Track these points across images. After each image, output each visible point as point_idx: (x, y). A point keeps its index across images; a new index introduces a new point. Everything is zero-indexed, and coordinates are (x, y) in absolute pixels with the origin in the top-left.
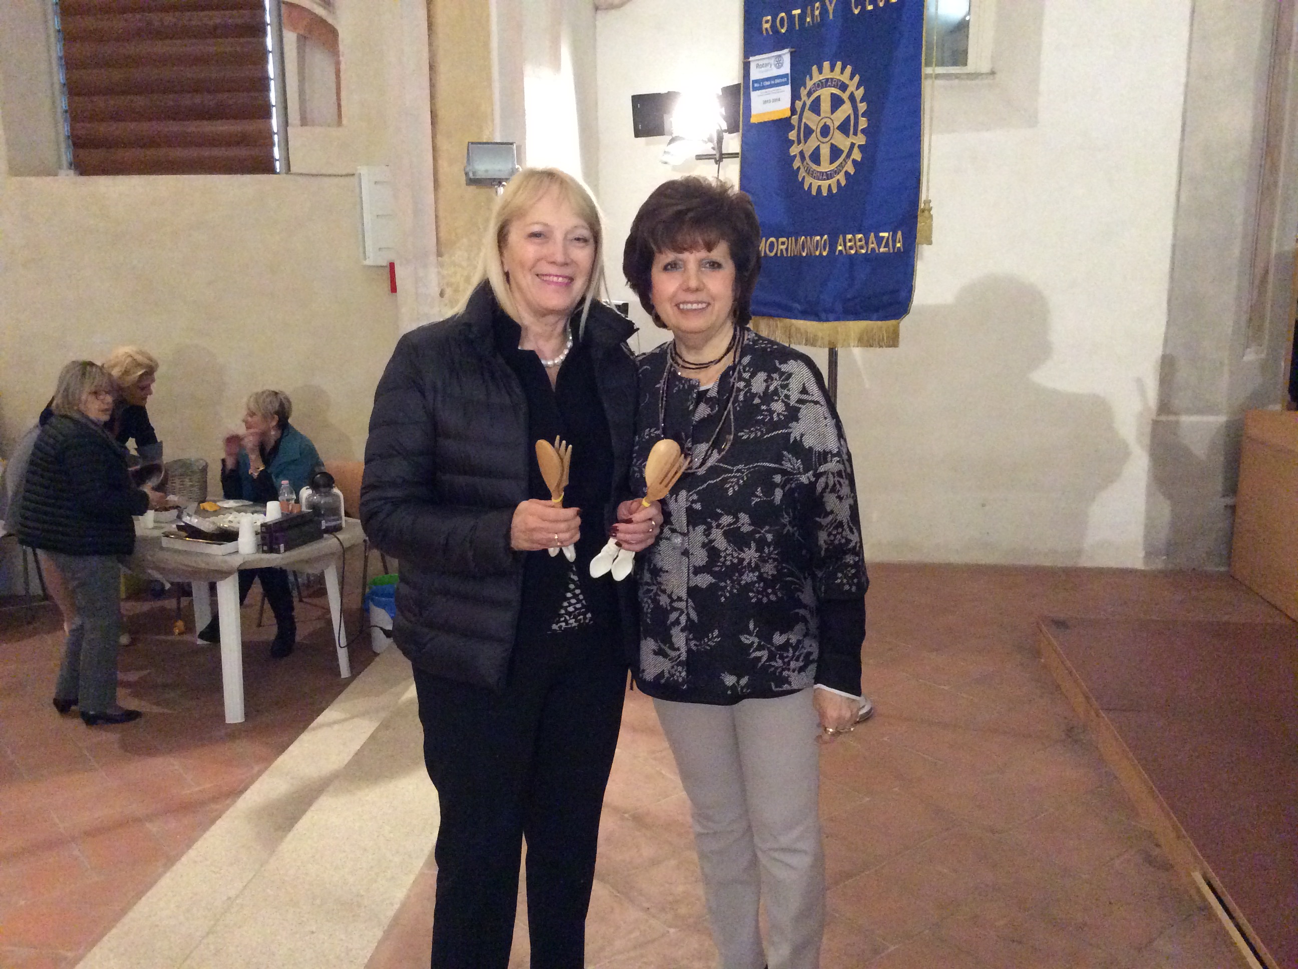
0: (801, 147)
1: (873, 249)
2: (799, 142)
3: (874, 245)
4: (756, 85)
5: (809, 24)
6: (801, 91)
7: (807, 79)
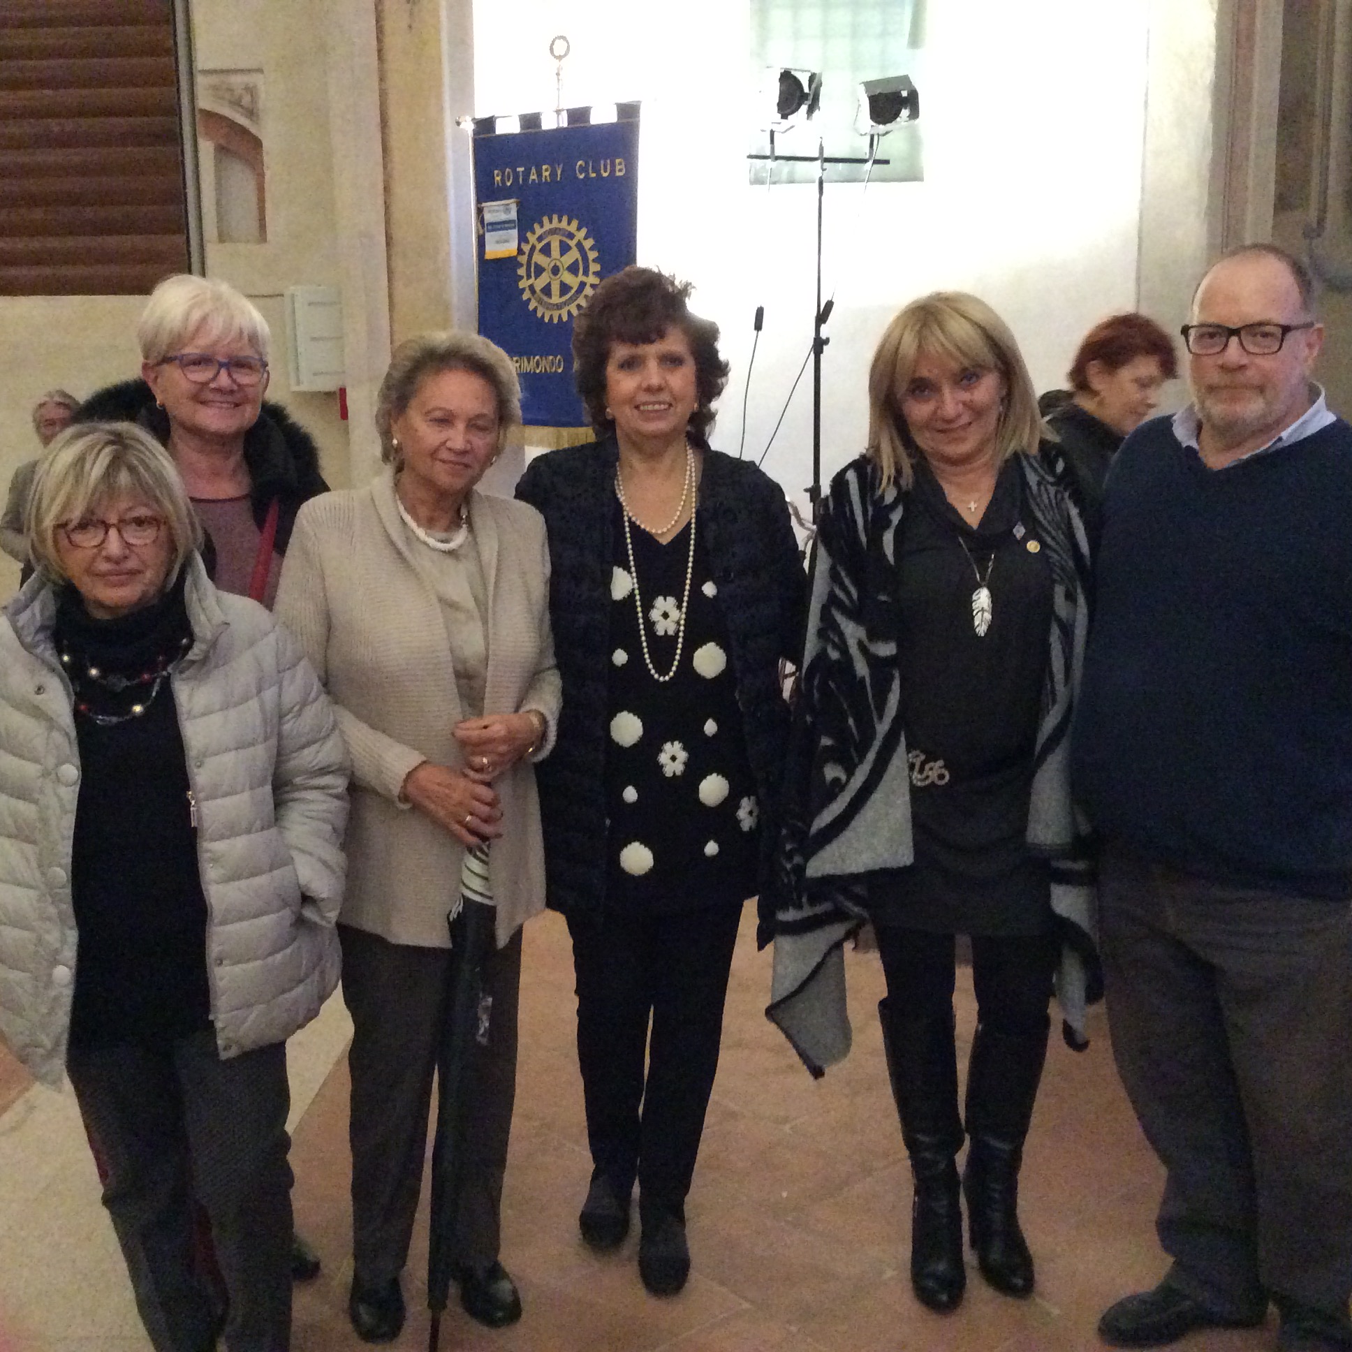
0: (531, 281)
2: (529, 277)
4: (490, 227)
5: (534, 180)
6: (529, 235)
7: (536, 226)
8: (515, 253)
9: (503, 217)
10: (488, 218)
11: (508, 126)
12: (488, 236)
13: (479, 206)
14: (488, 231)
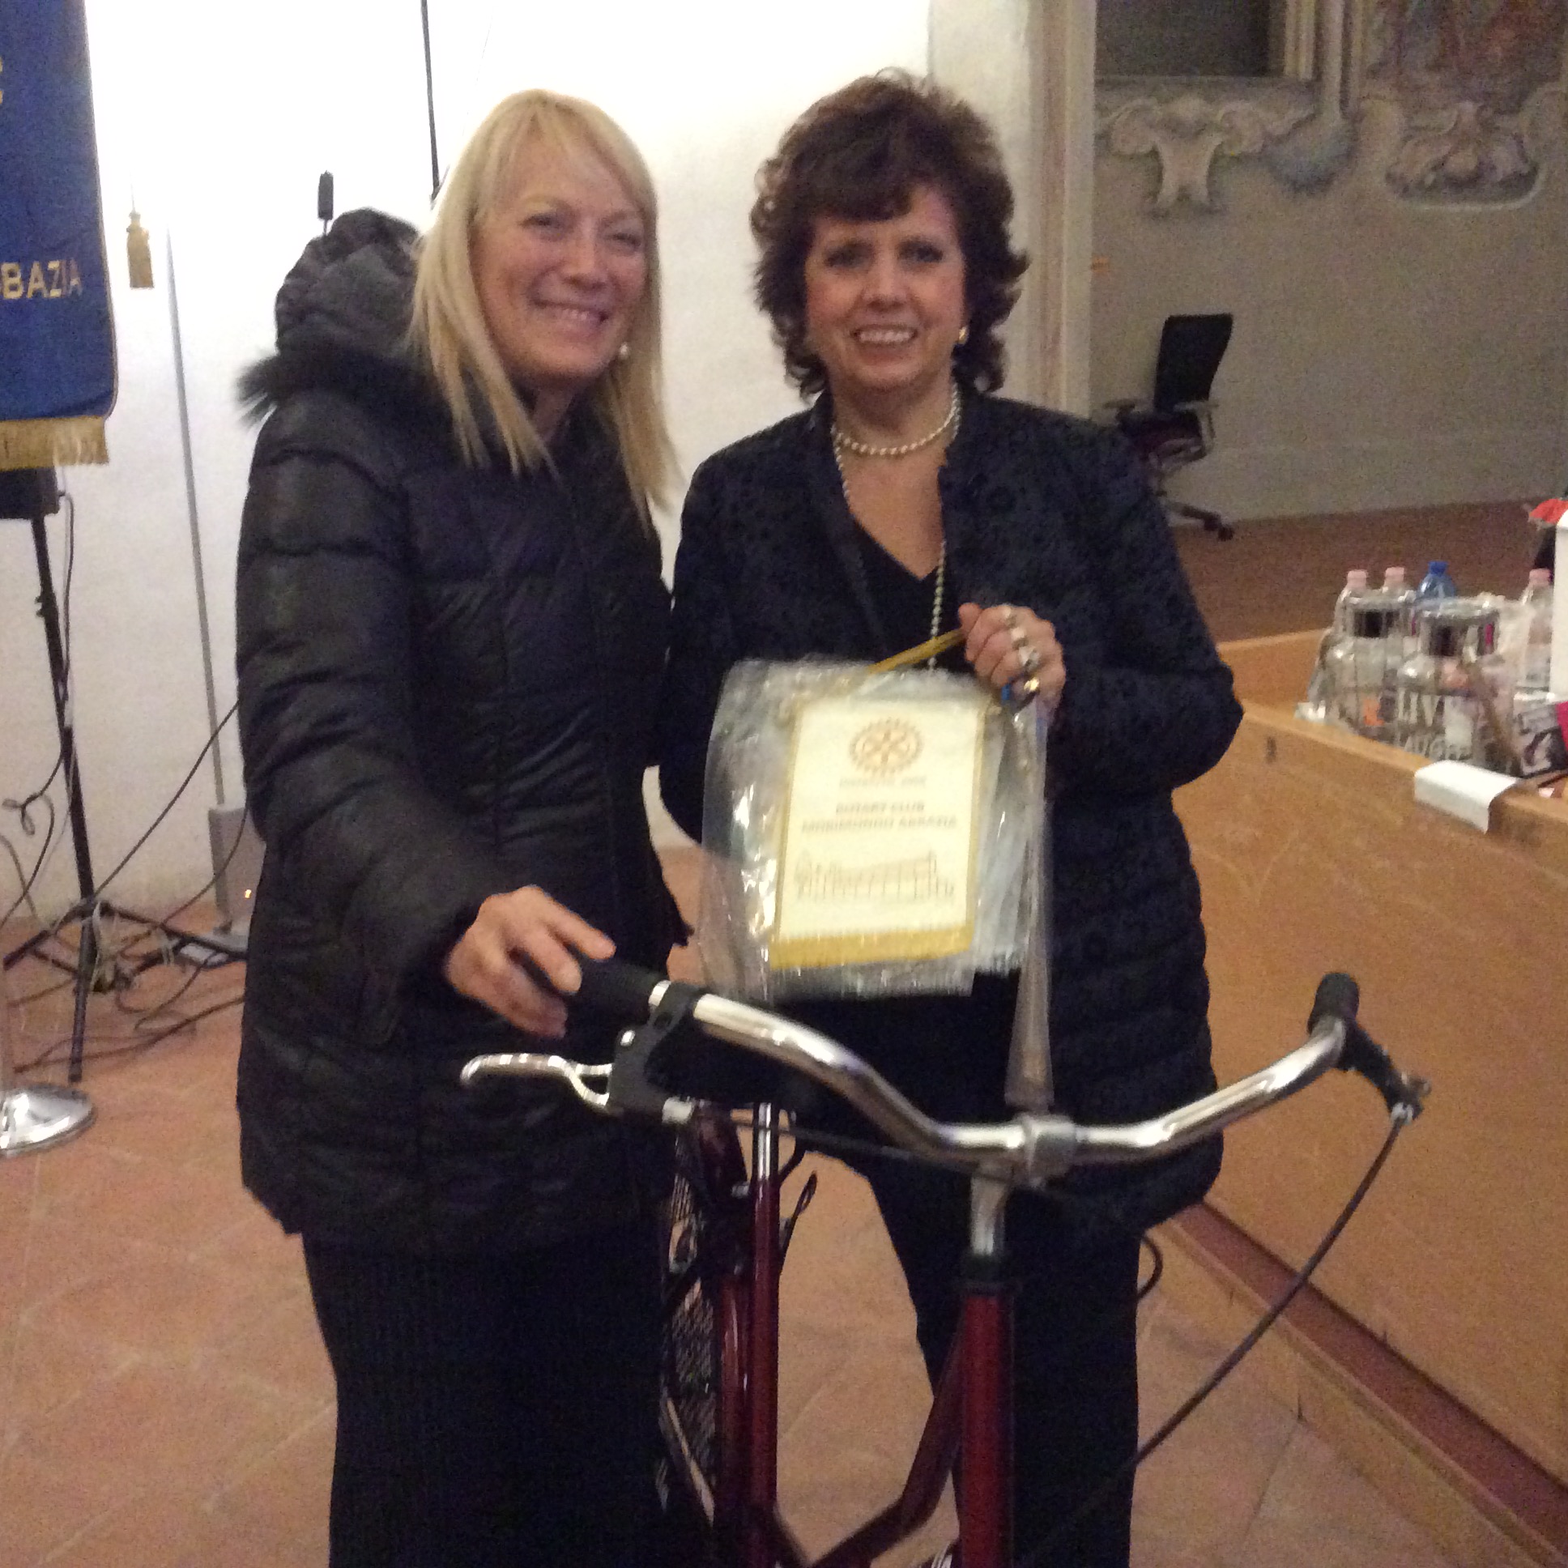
1: (37, 294)
3: (41, 285)
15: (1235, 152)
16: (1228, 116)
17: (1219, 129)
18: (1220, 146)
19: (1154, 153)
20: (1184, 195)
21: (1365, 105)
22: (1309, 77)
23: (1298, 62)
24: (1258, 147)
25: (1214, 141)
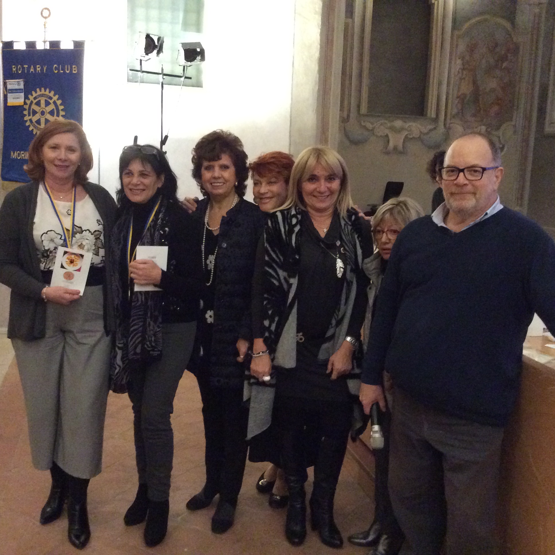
0: (30, 118)
2: (29, 115)
4: (10, 91)
5: (32, 72)
6: (30, 96)
7: (33, 93)
8: (23, 104)
9: (16, 87)
10: (9, 87)
11: (20, 46)
12: (9, 95)
13: (5, 81)
14: (9, 93)
15: (411, 137)
16: (409, 126)
17: (406, 130)
18: (407, 134)
19: (387, 136)
20: (395, 148)
21: (451, 125)
22: (435, 117)
23: (431, 112)
24: (418, 136)
25: (406, 133)
